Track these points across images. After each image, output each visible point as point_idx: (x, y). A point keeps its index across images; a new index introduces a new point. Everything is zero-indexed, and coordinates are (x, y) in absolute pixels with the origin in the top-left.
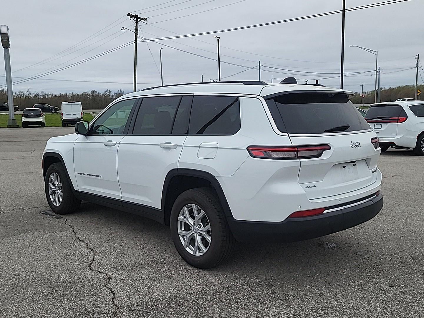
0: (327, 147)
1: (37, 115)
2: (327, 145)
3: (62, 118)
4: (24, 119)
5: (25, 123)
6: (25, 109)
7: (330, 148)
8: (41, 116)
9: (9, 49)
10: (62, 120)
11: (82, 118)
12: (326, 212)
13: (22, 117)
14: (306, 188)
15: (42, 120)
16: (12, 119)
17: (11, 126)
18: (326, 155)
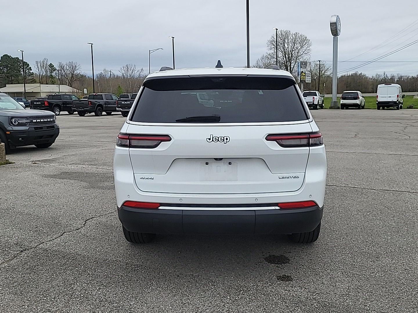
0: (167, 138)
1: (354, 98)
2: (167, 136)
3: (377, 101)
4: (342, 102)
5: (343, 105)
6: (344, 92)
7: (170, 140)
8: (358, 98)
9: (338, 36)
10: (377, 102)
11: (398, 100)
12: (160, 208)
13: (341, 100)
14: (141, 178)
15: (358, 102)
16: (334, 101)
17: (333, 108)
18: (163, 147)
